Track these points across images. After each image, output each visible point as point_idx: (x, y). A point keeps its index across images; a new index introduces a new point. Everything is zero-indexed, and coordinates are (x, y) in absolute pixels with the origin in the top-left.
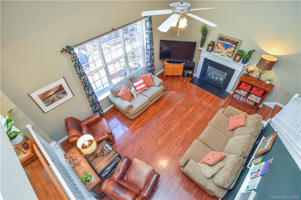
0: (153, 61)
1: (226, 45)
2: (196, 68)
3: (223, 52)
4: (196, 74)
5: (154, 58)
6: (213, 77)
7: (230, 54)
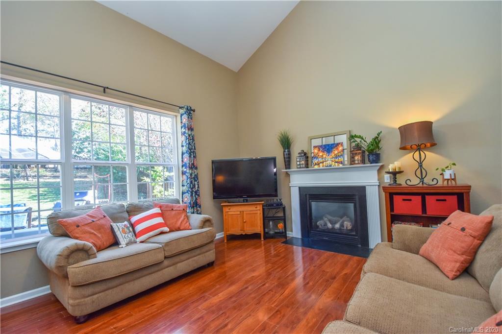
0: (196, 192)
1: (327, 147)
2: (289, 216)
3: (327, 160)
4: (292, 231)
5: (198, 187)
6: (330, 226)
7: (340, 158)
